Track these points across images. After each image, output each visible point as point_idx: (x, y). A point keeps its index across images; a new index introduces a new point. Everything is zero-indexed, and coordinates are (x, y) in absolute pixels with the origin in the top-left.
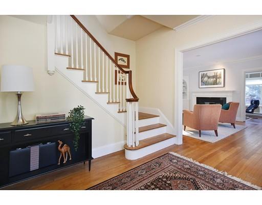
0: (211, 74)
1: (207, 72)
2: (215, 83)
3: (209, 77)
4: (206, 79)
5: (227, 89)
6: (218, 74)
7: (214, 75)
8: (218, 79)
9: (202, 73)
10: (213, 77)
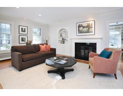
0: (85, 24)
1: (82, 23)
2: (88, 32)
3: (84, 27)
4: (81, 28)
5: (96, 36)
6: (90, 25)
7: (87, 25)
8: (90, 29)
9: (79, 24)
10: (87, 27)
